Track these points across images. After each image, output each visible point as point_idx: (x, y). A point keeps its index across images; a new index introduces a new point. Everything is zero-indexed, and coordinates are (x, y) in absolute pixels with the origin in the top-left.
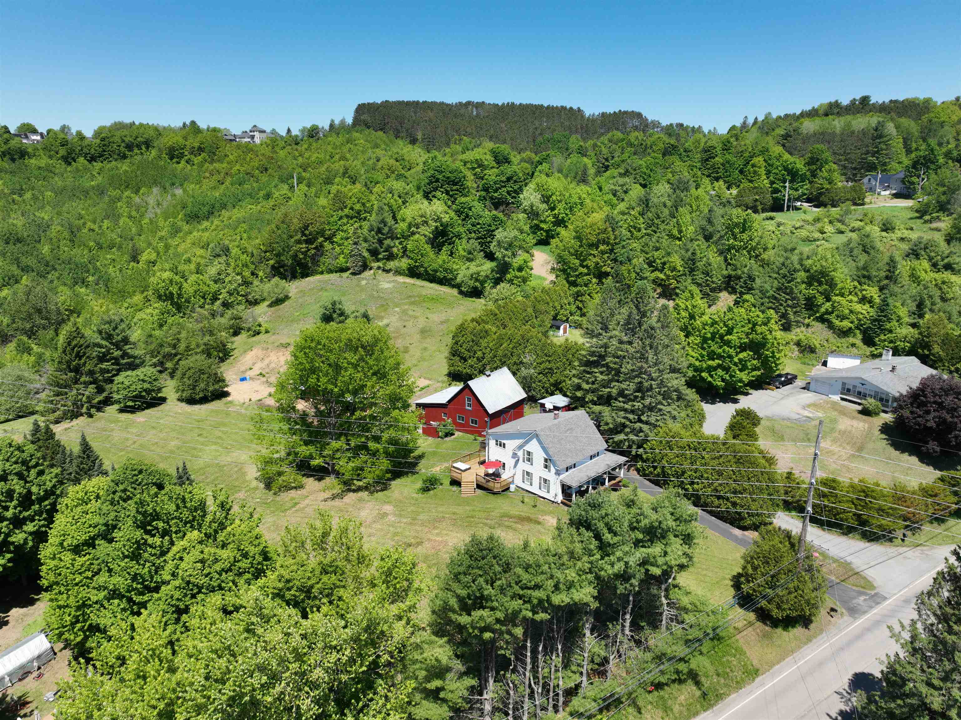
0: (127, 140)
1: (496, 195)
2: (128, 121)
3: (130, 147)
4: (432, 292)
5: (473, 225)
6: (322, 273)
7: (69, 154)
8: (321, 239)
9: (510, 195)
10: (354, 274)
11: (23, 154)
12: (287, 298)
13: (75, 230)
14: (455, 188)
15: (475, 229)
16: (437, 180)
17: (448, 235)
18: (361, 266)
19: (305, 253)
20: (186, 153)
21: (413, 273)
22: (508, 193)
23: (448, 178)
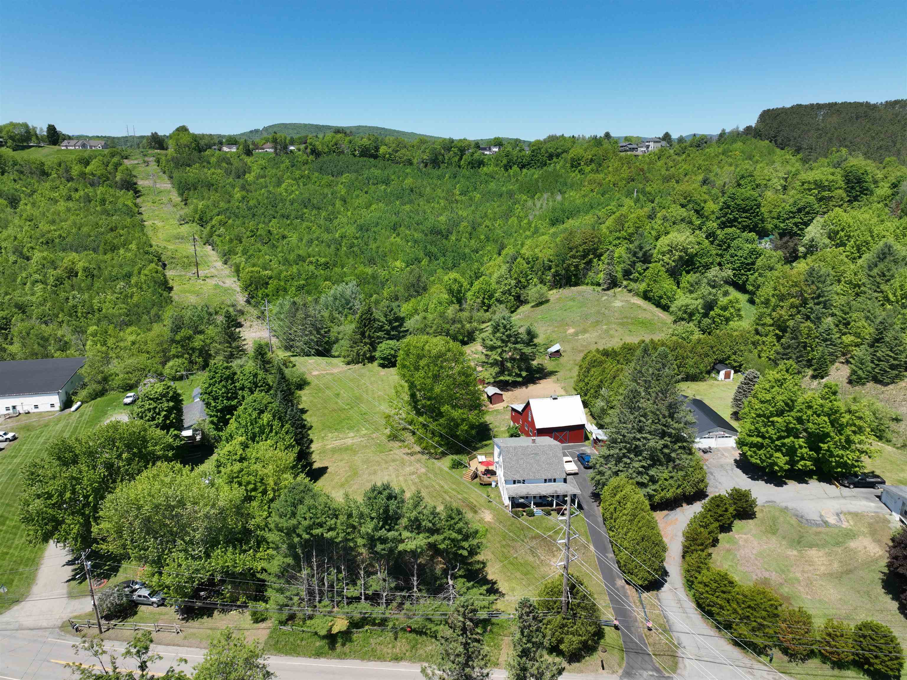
0: (549, 150)
1: (782, 225)
2: (559, 134)
3: (551, 157)
4: (648, 316)
5: (732, 256)
6: (587, 284)
7: (508, 162)
8: (591, 256)
9: (797, 226)
10: (604, 290)
11: (481, 163)
12: (547, 301)
13: (476, 226)
14: (744, 215)
15: (733, 260)
16: (728, 207)
17: (695, 264)
18: (609, 284)
19: (576, 266)
20: (582, 163)
21: (646, 296)
22: (796, 224)
23: (738, 205)
